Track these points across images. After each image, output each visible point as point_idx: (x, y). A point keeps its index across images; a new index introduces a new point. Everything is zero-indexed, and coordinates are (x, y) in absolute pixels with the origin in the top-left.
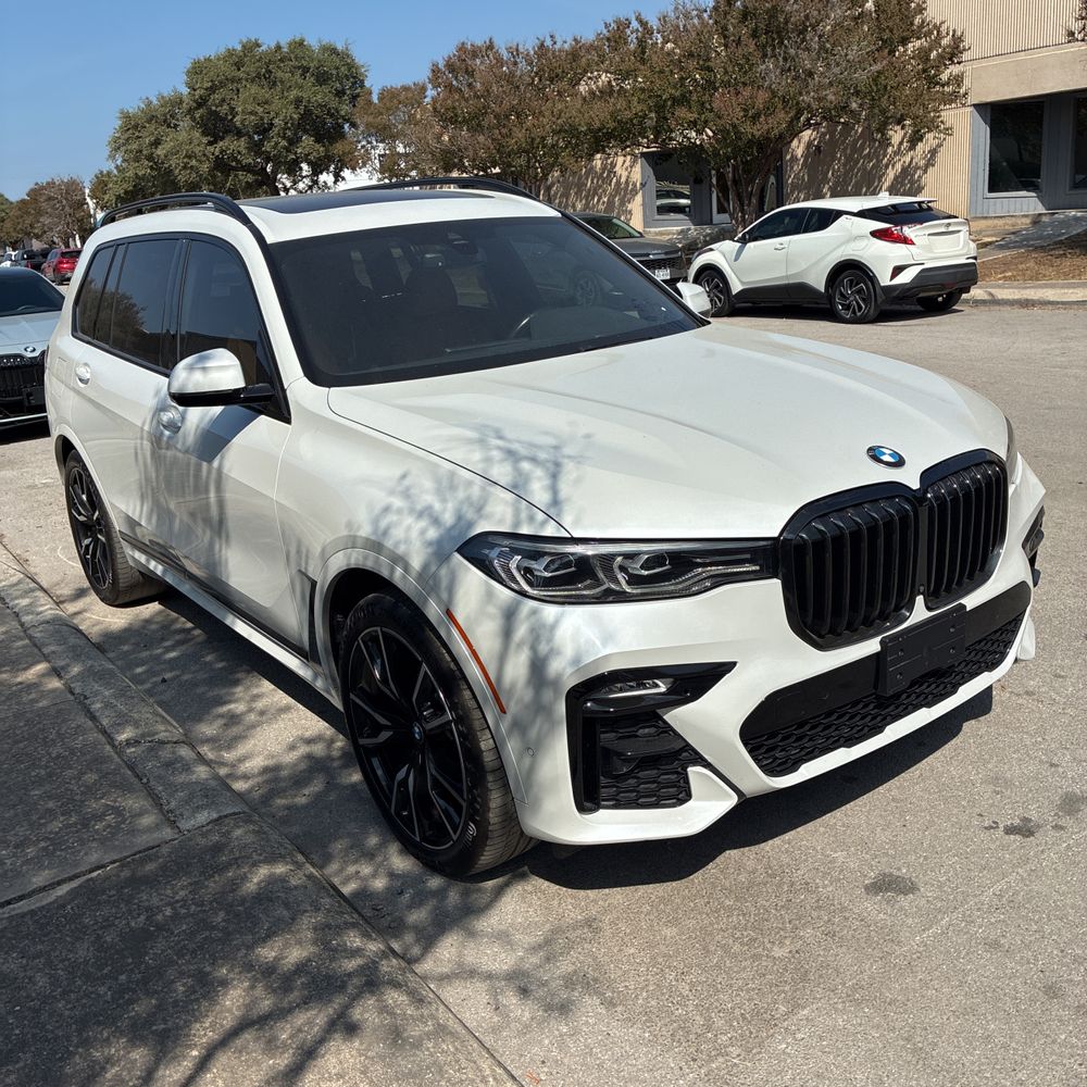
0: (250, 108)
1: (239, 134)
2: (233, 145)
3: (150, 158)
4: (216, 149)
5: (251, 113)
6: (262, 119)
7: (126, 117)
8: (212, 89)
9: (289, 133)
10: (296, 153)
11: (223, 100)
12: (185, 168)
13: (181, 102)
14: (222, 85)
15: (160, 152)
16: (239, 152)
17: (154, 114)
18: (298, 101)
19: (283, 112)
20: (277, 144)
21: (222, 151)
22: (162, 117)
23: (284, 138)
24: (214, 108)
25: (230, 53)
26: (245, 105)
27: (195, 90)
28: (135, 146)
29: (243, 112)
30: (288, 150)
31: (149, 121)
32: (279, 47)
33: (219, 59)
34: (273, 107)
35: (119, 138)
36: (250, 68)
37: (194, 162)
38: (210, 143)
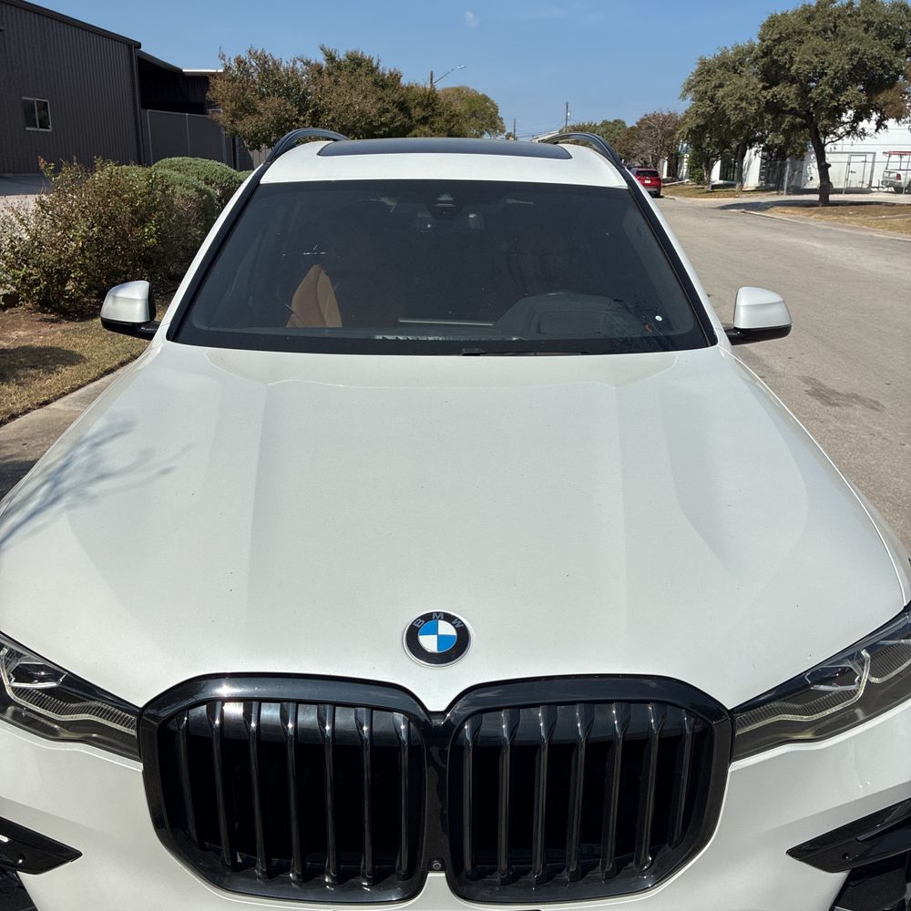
0: (807, 57)
1: (793, 80)
2: (786, 92)
3: (712, 99)
4: (768, 94)
5: (807, 63)
6: (815, 68)
7: (703, 63)
8: (778, 41)
9: (836, 82)
10: (839, 100)
11: (786, 51)
12: (736, 108)
13: (753, 49)
14: (788, 37)
15: (720, 93)
16: (788, 97)
17: (725, 61)
18: (855, 52)
19: (839, 61)
20: (823, 91)
21: (774, 96)
22: (731, 65)
23: (831, 86)
24: (775, 57)
25: (806, 8)
26: (802, 58)
27: (764, 41)
28: (702, 88)
29: (800, 62)
30: (832, 97)
31: (720, 67)
32: (851, 4)
33: (793, 15)
34: (830, 58)
35: (693, 80)
36: (819, 23)
37: (744, 104)
38: (765, 88)
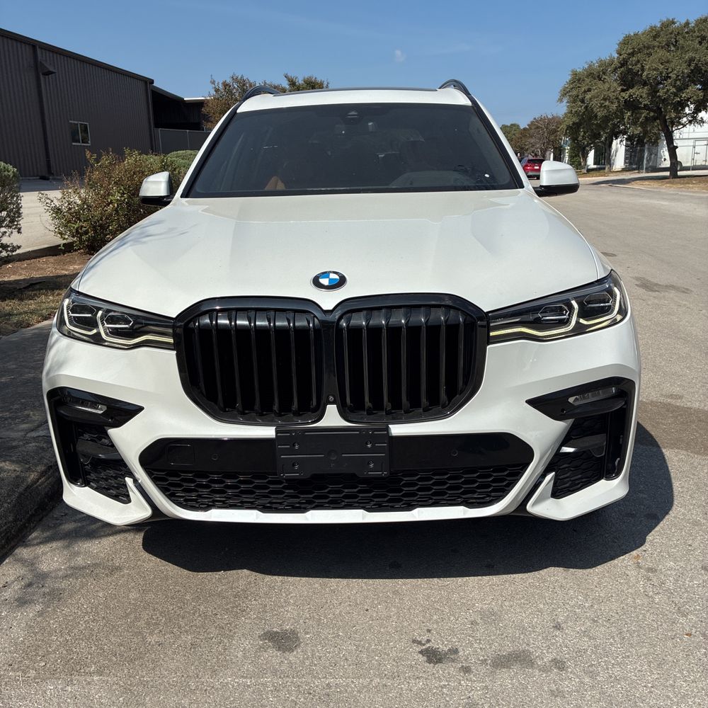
0: (655, 65)
1: (645, 84)
2: (640, 93)
3: (583, 101)
4: (626, 95)
5: (654, 70)
6: (661, 73)
7: (575, 74)
8: (632, 54)
9: (678, 83)
10: (681, 97)
11: (638, 61)
12: (601, 107)
13: (613, 61)
14: (640, 51)
15: (588, 96)
16: (641, 97)
17: (592, 71)
18: (692, 60)
19: (679, 67)
20: (668, 91)
21: (630, 96)
22: (596, 74)
23: (674, 86)
24: (630, 67)
25: (652, 29)
26: (650, 66)
27: (620, 55)
28: (574, 93)
29: (649, 68)
30: (675, 95)
31: (587, 77)
32: (687, 24)
33: (643, 34)
34: (672, 65)
35: (567, 88)
36: (663, 39)
37: (607, 103)
38: (623, 90)
